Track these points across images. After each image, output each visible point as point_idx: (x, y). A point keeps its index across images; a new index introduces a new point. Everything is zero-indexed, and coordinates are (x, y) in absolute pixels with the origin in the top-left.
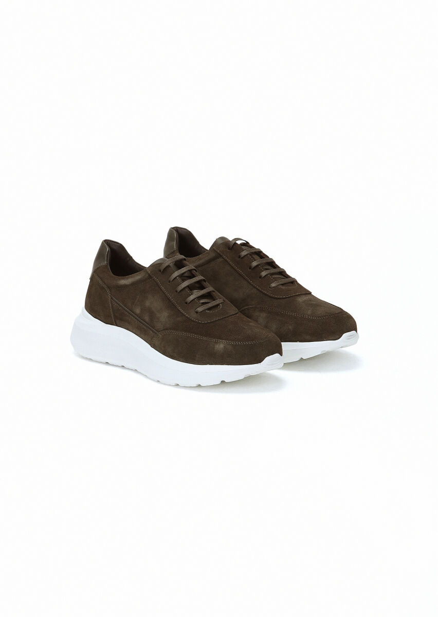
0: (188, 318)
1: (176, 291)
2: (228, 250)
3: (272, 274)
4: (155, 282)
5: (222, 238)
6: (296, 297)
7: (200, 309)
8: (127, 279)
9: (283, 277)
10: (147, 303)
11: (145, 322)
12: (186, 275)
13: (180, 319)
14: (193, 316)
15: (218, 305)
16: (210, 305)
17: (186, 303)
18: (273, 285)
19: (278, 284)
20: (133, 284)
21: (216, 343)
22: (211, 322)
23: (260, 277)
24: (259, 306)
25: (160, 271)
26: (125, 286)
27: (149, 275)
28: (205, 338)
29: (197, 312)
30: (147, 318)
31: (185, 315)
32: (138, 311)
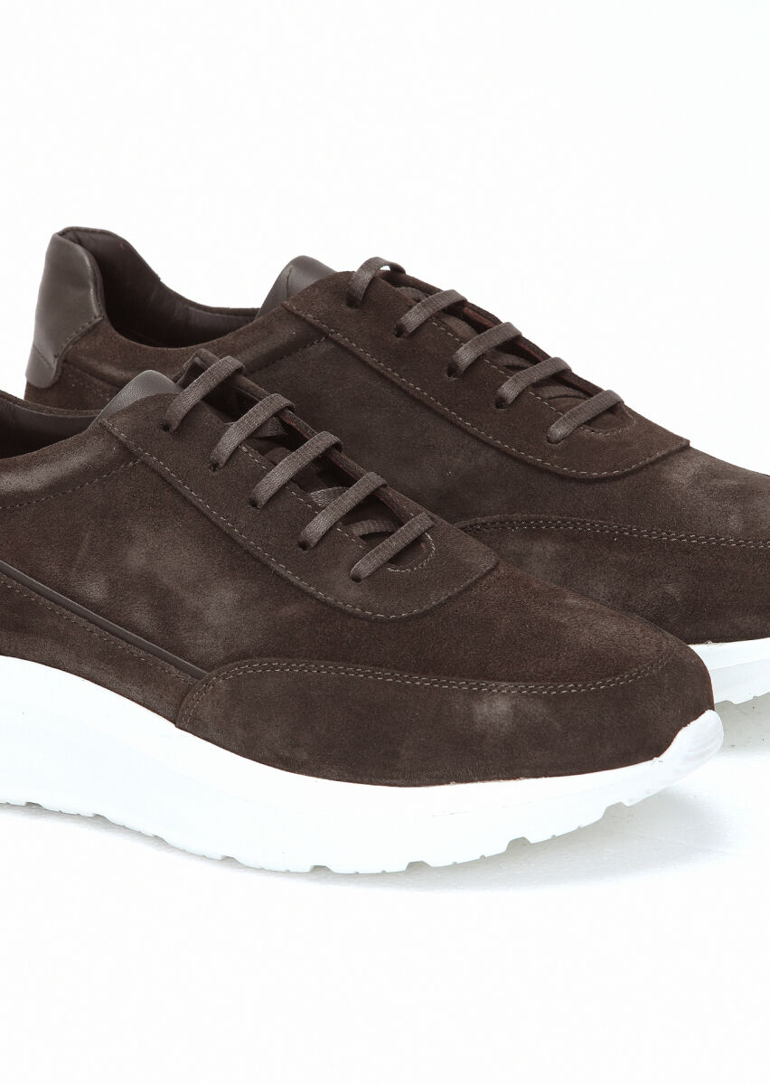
0: (325, 603)
1: (254, 503)
2: (348, 310)
3: (537, 385)
4: (153, 471)
5: (303, 264)
6: (657, 467)
7: (364, 567)
8: (28, 467)
9: (571, 392)
10: (136, 558)
11: (135, 630)
12: (268, 432)
13: (291, 610)
14: (348, 596)
15: (419, 540)
16: (394, 543)
17: (304, 545)
18: (558, 430)
19: (576, 422)
20: (56, 488)
21: (476, 695)
22: (425, 614)
23: (501, 402)
24: (518, 516)
25: (166, 428)
26: (23, 497)
27: (123, 447)
28: (421, 681)
29: (356, 579)
30: (142, 616)
31: (312, 596)
32: (96, 590)
